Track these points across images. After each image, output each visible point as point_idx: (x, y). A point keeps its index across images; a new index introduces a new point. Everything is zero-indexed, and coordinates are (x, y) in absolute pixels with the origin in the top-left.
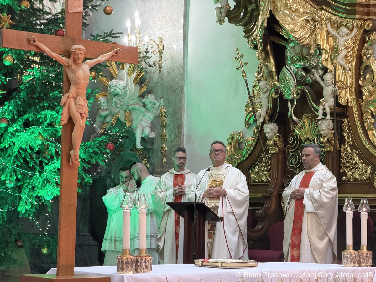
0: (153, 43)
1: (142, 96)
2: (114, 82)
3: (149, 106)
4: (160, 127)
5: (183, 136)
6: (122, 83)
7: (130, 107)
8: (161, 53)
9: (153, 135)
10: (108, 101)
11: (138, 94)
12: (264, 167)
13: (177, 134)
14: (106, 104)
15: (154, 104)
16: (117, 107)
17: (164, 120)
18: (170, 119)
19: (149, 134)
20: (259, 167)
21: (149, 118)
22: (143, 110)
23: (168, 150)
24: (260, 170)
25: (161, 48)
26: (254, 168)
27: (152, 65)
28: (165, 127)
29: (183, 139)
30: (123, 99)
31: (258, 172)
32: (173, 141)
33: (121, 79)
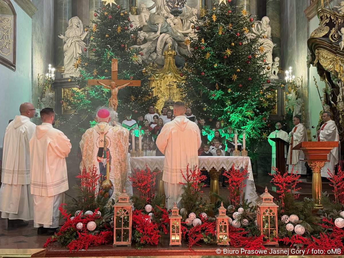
0: (299, 79)
1: (297, 99)
2: (288, 95)
3: (299, 103)
6: (291, 95)
7: (293, 104)
8: (302, 81)
9: (300, 114)
10: (288, 102)
11: (295, 99)
14: (288, 104)
18: (305, 107)
19: (298, 114)
21: (299, 107)
22: (297, 104)
25: (302, 80)
27: (298, 87)
33: (291, 94)
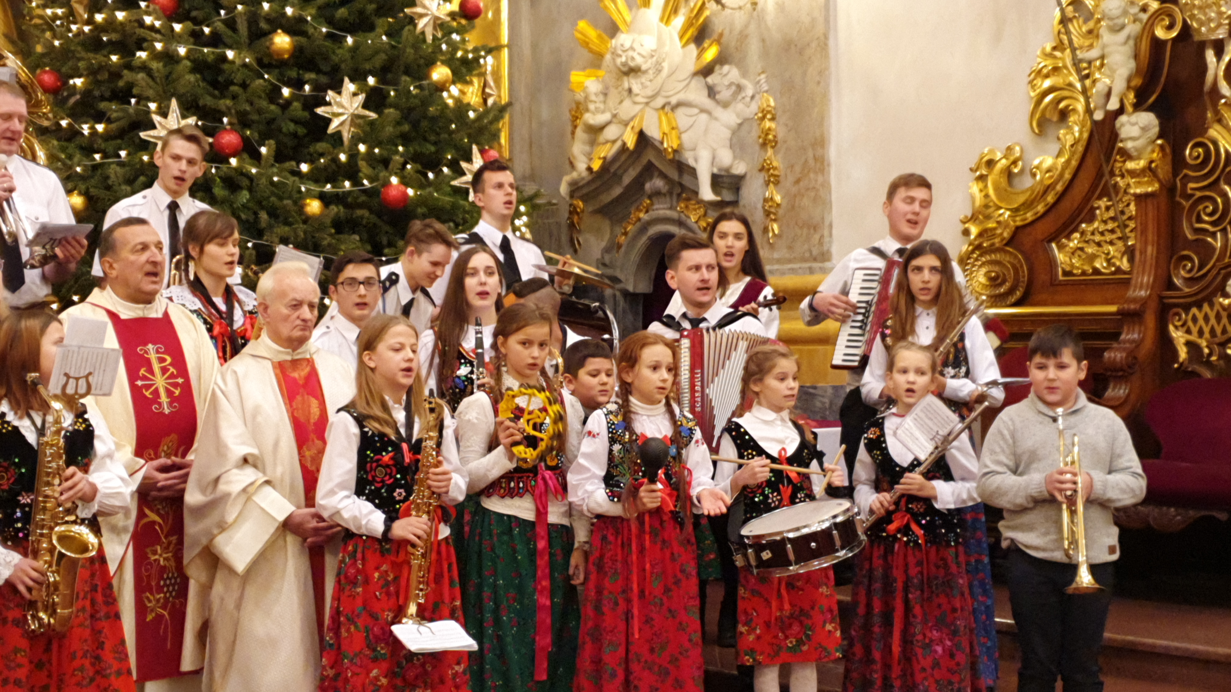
1: (706, 71)
2: (624, 39)
3: (725, 94)
4: (757, 148)
5: (829, 165)
6: (647, 42)
7: (673, 101)
9: (739, 169)
10: (606, 89)
11: (692, 66)
12: (1102, 234)
13: (811, 162)
14: (601, 97)
15: (740, 88)
16: (635, 103)
17: (769, 129)
18: (786, 125)
19: (731, 166)
20: (1083, 233)
21: (725, 125)
22: (710, 104)
23: (784, 205)
24: (1087, 242)
26: (1068, 237)
28: (773, 147)
29: (829, 173)
30: (651, 81)
31: (1082, 249)
32: (798, 181)
33: (643, 32)
